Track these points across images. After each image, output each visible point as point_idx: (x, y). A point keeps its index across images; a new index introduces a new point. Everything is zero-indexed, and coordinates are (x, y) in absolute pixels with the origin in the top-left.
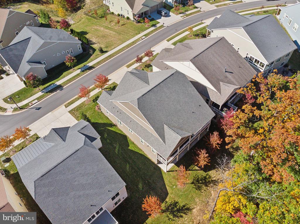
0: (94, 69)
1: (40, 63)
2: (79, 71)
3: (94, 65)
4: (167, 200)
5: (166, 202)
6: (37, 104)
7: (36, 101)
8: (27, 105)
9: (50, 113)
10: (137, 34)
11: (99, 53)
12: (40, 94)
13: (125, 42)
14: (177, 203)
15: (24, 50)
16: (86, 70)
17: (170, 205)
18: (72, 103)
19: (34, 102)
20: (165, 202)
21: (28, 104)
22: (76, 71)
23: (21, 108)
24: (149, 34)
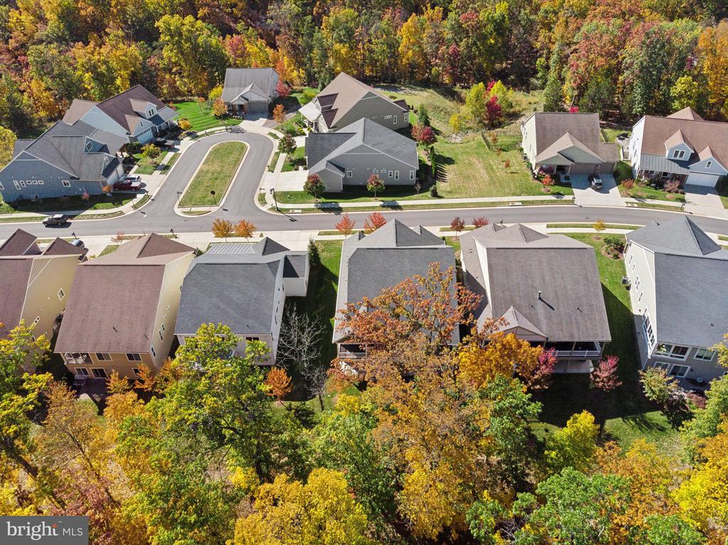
0: (399, 211)
1: (343, 170)
2: (378, 204)
3: (405, 206)
4: (307, 403)
5: (304, 404)
6: (297, 214)
7: (300, 211)
8: (287, 210)
9: (298, 231)
10: (514, 194)
11: (430, 196)
12: (312, 206)
13: (484, 196)
14: (313, 413)
15: (337, 146)
16: (388, 207)
17: (305, 410)
18: (329, 234)
19: (296, 211)
20: (303, 402)
21: (290, 209)
22: (376, 203)
23: (279, 210)
24: (533, 203)
